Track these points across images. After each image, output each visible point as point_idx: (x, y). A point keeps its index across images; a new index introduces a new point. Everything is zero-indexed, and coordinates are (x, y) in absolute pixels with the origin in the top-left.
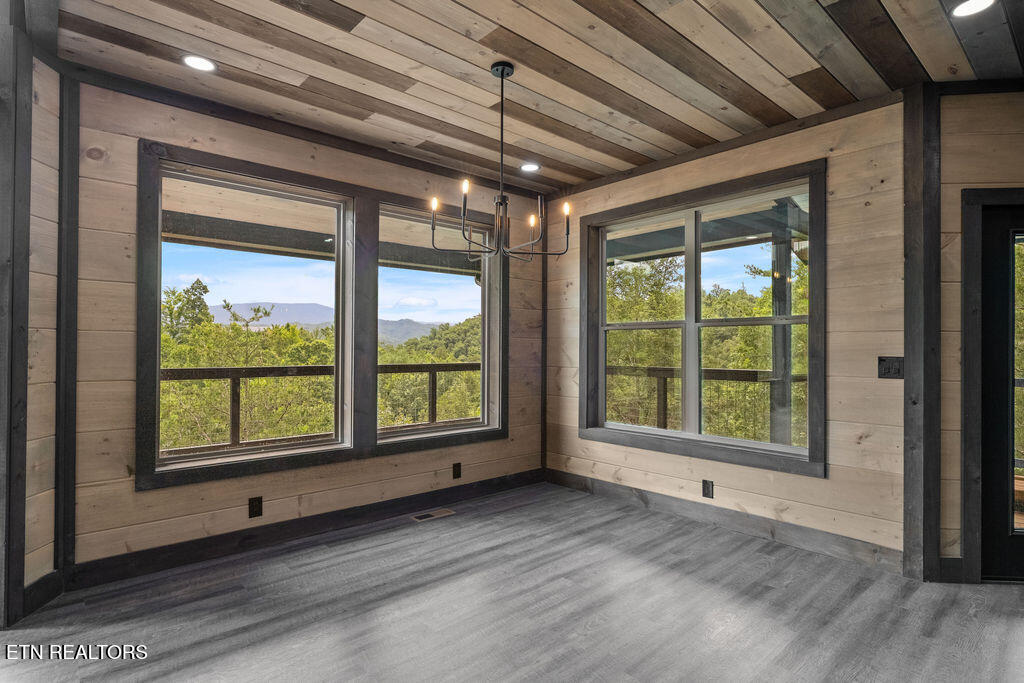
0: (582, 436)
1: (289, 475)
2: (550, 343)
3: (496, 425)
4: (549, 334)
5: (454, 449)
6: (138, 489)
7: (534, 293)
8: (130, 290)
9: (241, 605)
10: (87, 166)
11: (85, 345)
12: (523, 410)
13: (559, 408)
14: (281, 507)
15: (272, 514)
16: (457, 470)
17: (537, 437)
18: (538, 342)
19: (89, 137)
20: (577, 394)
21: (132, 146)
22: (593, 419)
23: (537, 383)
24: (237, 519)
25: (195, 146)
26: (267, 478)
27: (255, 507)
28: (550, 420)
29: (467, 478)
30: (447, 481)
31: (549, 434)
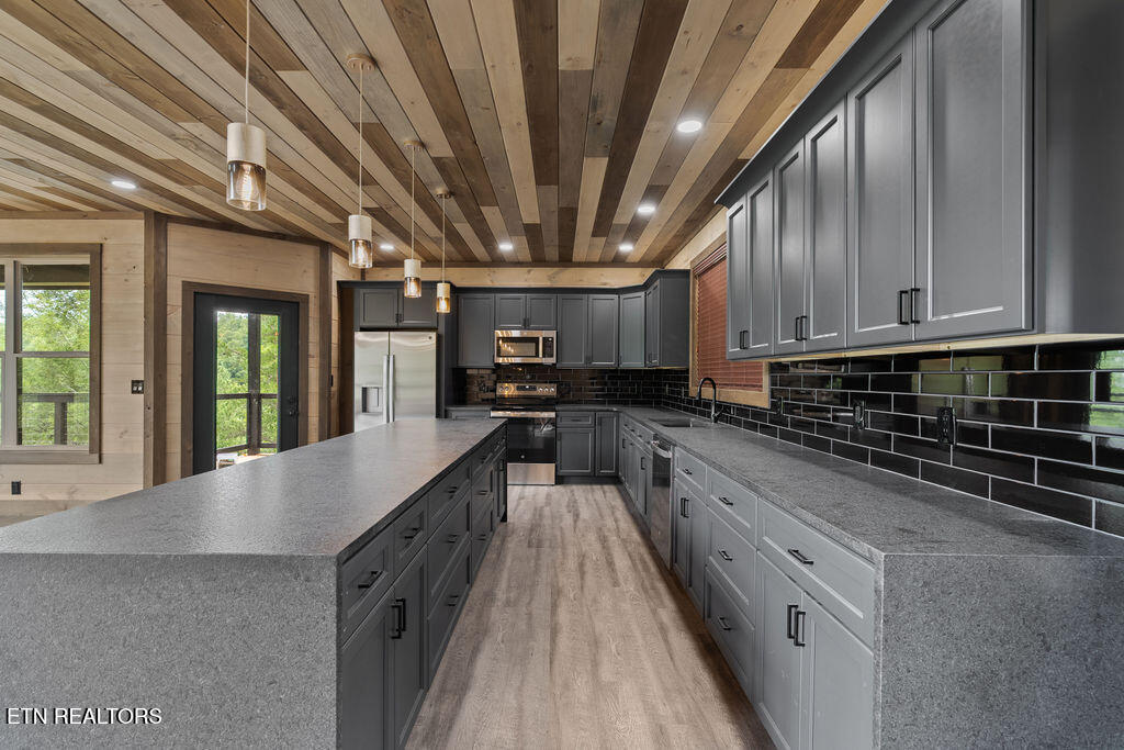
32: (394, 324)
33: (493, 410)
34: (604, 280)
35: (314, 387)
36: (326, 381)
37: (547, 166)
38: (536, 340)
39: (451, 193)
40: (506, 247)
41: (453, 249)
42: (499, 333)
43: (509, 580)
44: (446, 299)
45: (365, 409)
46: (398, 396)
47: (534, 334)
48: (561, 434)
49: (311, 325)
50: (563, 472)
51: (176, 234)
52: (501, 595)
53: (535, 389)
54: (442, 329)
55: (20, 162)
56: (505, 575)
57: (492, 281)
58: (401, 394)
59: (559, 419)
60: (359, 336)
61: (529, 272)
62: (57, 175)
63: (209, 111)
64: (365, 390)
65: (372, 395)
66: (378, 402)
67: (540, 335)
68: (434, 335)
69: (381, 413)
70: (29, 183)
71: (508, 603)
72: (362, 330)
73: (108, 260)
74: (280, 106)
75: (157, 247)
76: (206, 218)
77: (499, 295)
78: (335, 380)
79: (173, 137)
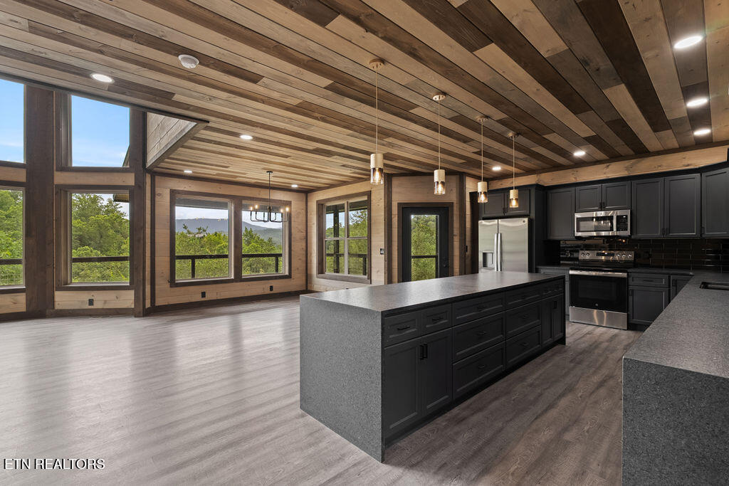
0: (318, 277)
1: (214, 286)
2: (308, 245)
3: (287, 273)
4: (309, 242)
5: (270, 281)
6: (171, 287)
7: (302, 227)
8: (168, 231)
9: (202, 314)
10: (157, 198)
11: (157, 246)
12: (298, 269)
13: (311, 268)
14: (210, 296)
15: (208, 297)
16: (271, 288)
17: (304, 278)
18: (304, 244)
19: (158, 190)
20: (315, 262)
21: (168, 191)
22: (321, 270)
23: (304, 259)
24: (198, 298)
25: (185, 189)
26: (207, 286)
27: (203, 294)
28: (309, 272)
29: (275, 291)
30: (268, 291)
31: (308, 277)
32: (502, 215)
33: (572, 269)
34: (686, 162)
35: (457, 252)
36: (463, 248)
37: (575, 103)
38: (611, 218)
39: (518, 134)
40: (579, 154)
41: (539, 162)
42: (577, 215)
43: (541, 375)
44: (516, 199)
45: (485, 265)
46: (504, 258)
47: (610, 213)
48: (633, 291)
49: (455, 218)
50: (635, 321)
51: (395, 182)
52: (529, 380)
53: (613, 255)
54: (533, 215)
55: (343, 166)
56: (540, 372)
57: (576, 178)
58: (506, 257)
59: (630, 279)
60: (482, 222)
61: (608, 166)
62: (354, 167)
63: (391, 132)
64: (485, 255)
65: (489, 257)
66: (493, 261)
67: (614, 214)
68: (526, 220)
69: (494, 269)
70: (348, 172)
71: (531, 385)
72: (484, 219)
73: (373, 197)
74: (416, 123)
75: (388, 188)
76: (405, 172)
77: (578, 188)
78: (468, 248)
79: (384, 145)
